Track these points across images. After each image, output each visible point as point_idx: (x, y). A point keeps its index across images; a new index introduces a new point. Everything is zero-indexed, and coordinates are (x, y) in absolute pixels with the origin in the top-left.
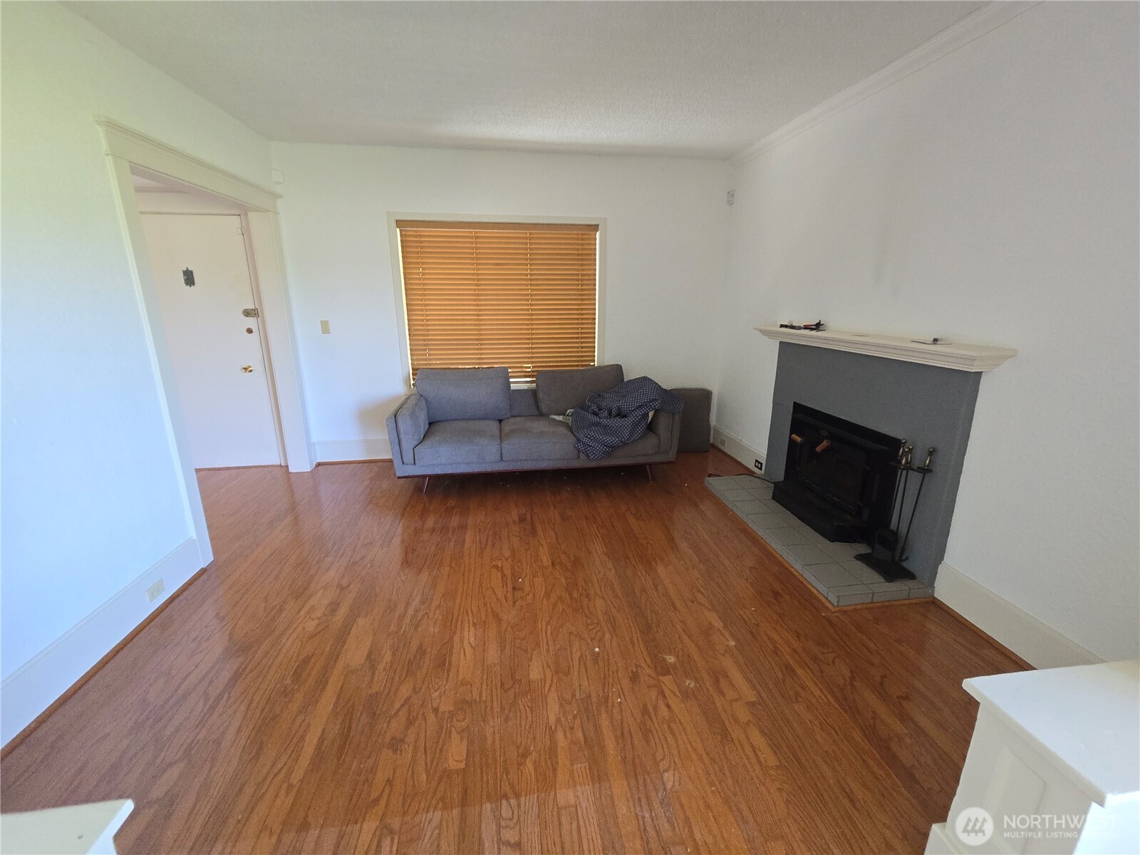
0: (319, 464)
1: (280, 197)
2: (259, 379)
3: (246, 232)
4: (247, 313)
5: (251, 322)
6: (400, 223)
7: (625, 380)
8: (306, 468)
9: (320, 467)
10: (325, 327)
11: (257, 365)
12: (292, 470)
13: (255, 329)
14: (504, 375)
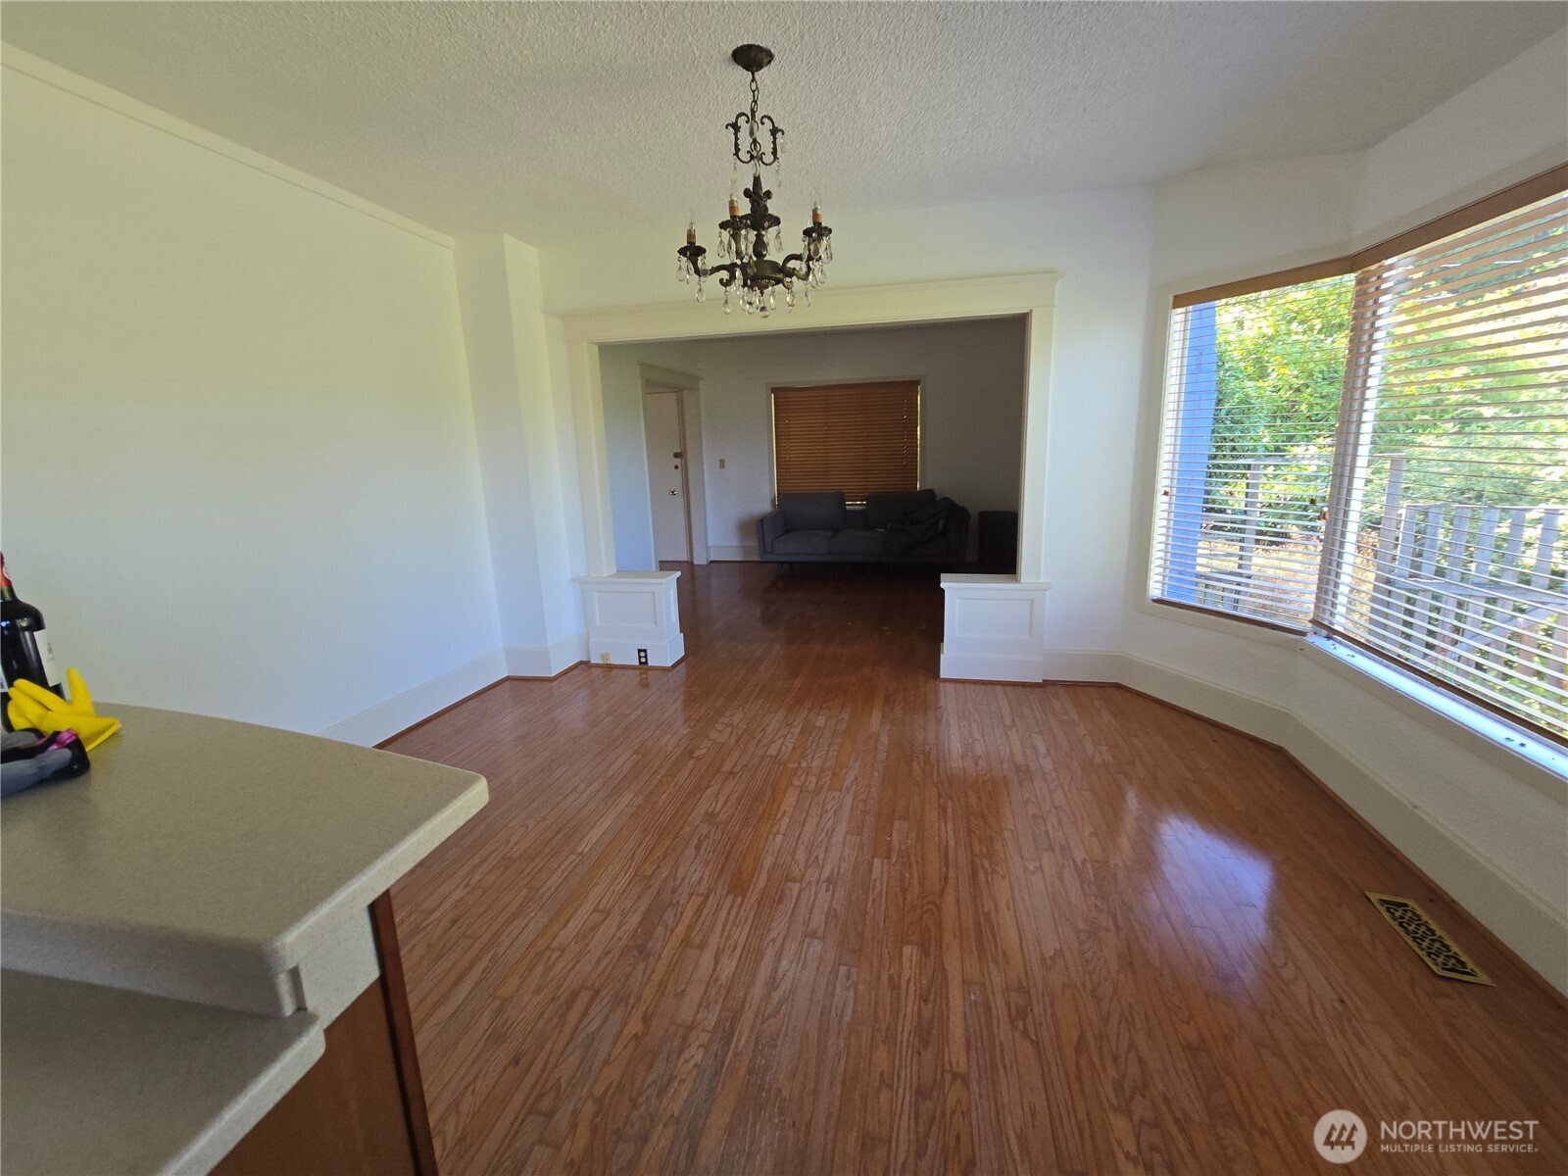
0: (712, 562)
1: (702, 379)
2: (679, 502)
3: (680, 403)
4: (676, 455)
5: (678, 462)
6: (774, 390)
7: (938, 498)
8: (705, 562)
9: (713, 565)
10: (722, 464)
11: (679, 491)
12: (695, 563)
13: (679, 466)
14: (841, 498)
